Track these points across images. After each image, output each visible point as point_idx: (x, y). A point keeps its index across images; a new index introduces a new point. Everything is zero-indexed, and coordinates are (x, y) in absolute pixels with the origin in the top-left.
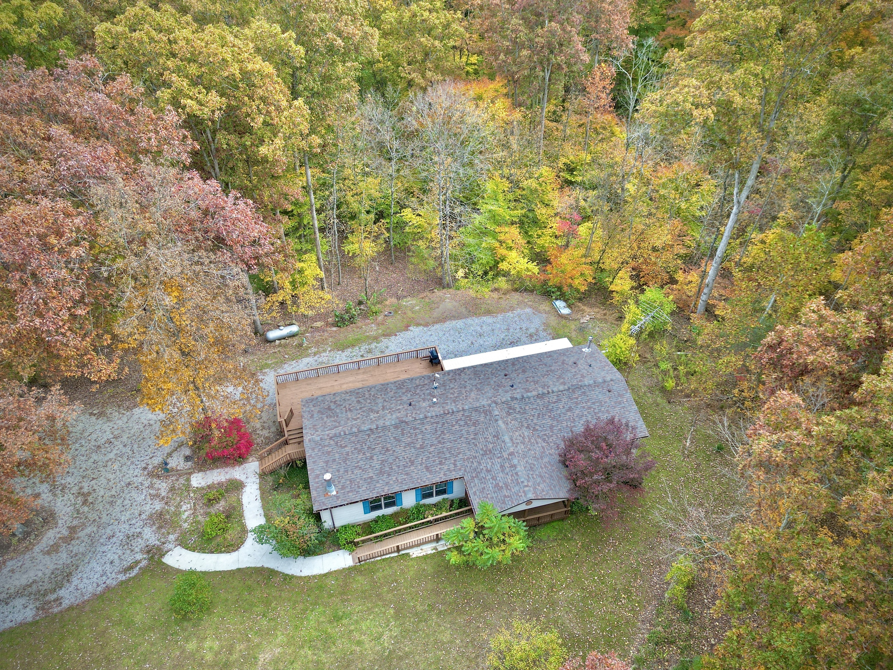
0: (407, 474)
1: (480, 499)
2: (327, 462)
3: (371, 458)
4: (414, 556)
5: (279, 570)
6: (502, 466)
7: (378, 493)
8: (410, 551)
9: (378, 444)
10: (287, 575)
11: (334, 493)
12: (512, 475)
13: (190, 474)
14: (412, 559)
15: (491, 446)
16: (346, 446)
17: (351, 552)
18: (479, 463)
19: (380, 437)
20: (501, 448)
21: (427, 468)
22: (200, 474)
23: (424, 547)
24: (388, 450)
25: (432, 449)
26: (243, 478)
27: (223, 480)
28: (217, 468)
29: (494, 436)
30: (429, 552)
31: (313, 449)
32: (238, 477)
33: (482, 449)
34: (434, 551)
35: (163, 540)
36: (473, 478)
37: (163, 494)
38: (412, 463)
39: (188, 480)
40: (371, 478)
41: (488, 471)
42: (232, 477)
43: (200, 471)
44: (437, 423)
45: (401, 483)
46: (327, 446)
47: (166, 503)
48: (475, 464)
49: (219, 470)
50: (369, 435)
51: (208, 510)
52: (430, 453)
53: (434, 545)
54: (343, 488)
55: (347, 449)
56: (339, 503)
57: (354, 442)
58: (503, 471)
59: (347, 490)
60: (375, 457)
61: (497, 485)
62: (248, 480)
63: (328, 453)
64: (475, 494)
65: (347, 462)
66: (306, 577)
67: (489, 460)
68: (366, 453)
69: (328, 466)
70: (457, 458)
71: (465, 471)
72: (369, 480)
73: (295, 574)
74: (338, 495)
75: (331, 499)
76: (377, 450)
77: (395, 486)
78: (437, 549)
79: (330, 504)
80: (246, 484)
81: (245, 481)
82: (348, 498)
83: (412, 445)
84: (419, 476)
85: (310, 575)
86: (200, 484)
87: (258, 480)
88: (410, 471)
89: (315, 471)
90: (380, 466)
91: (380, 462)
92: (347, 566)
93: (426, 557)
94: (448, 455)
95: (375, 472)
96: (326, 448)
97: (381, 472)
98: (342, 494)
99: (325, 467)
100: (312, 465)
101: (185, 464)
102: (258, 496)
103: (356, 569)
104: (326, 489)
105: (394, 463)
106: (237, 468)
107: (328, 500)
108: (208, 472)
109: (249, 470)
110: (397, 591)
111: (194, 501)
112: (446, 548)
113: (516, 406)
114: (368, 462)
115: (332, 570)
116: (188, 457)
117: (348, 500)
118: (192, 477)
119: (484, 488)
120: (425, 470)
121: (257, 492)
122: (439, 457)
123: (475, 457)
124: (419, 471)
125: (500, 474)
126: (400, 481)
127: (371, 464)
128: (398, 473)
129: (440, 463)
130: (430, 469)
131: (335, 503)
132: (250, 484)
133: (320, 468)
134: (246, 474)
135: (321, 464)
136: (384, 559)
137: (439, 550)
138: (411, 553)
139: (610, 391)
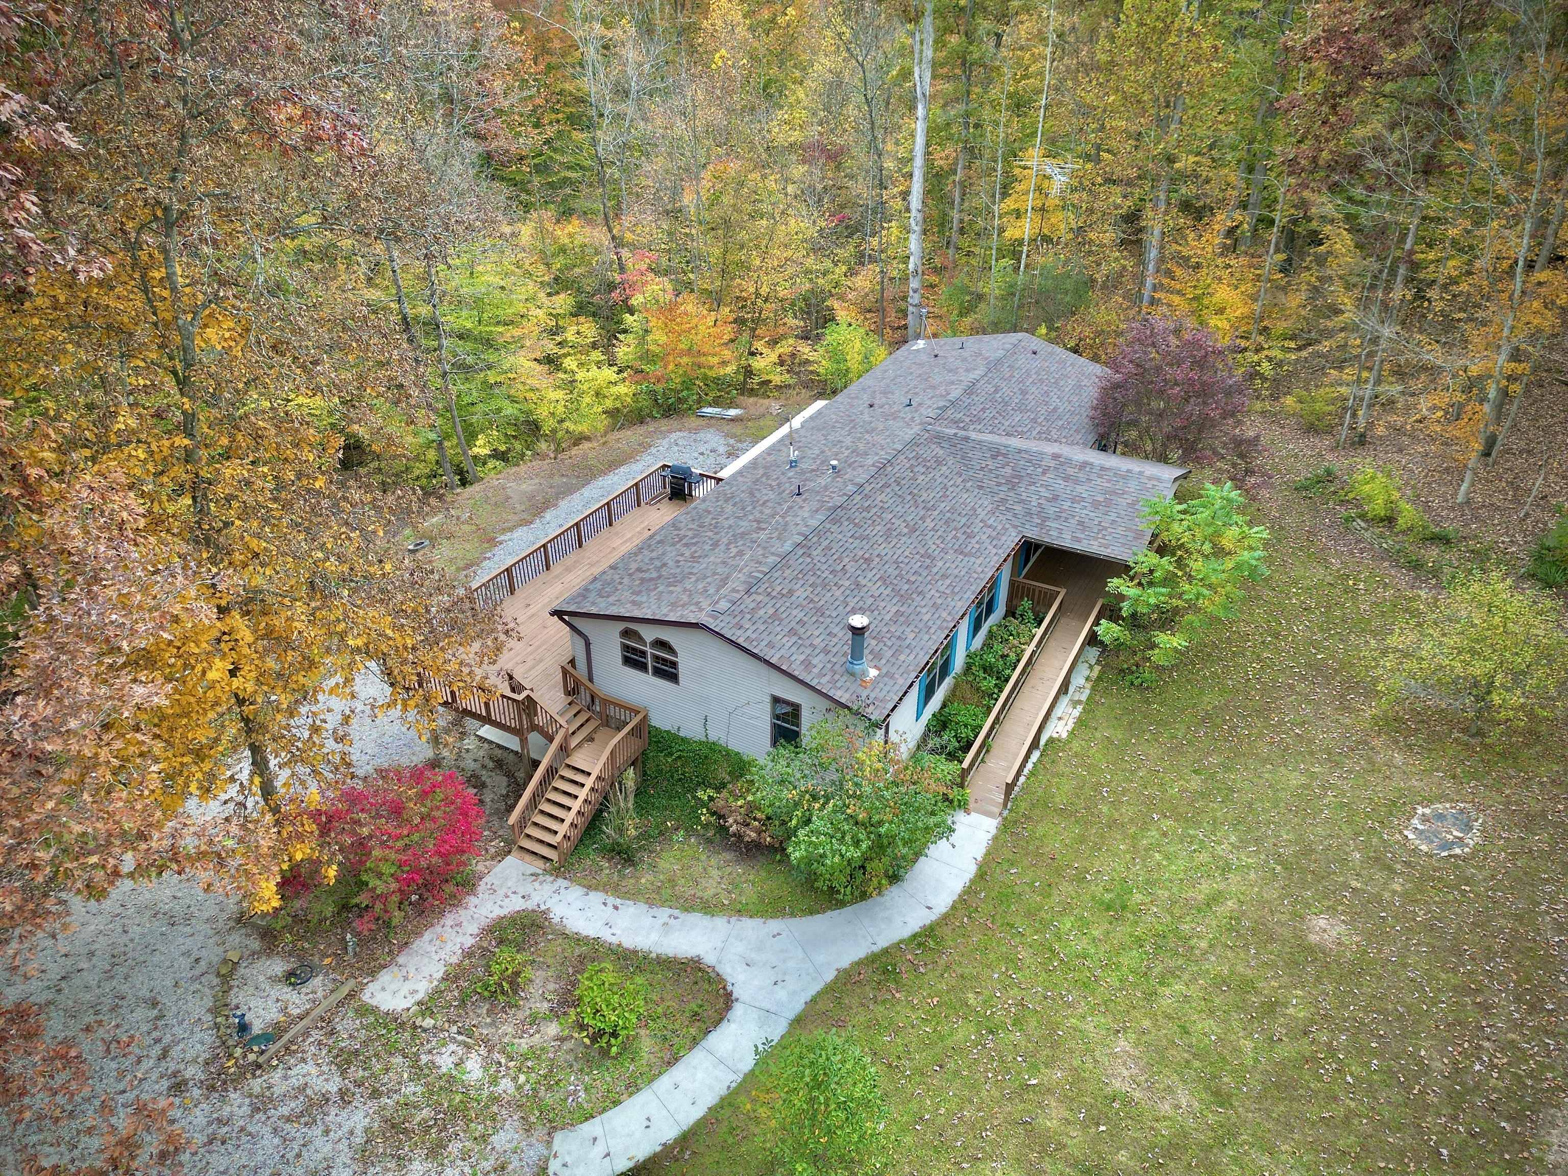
0: (945, 576)
1: (1096, 539)
3: (858, 584)
4: (1064, 735)
5: (883, 942)
6: (1066, 479)
8: (1051, 732)
9: (840, 559)
10: (914, 936)
11: (873, 673)
12: (1100, 476)
13: (353, 995)
14: (1068, 741)
15: (1008, 470)
16: (791, 591)
17: (963, 806)
18: (1021, 502)
19: (829, 548)
20: (1030, 461)
21: (960, 552)
22: (386, 977)
23: (1058, 711)
25: (930, 524)
26: (515, 904)
27: (471, 941)
28: (416, 934)
29: (994, 457)
30: (1075, 714)
31: (739, 627)
32: (498, 912)
33: (999, 484)
34: (1080, 708)
36: (1041, 526)
37: (333, 1087)
38: (930, 557)
39: (365, 1010)
40: (900, 613)
41: (1055, 498)
42: (484, 922)
43: (373, 972)
44: (887, 485)
46: (758, 608)
47: (375, 1094)
48: (1018, 508)
49: (427, 936)
50: (807, 555)
51: (521, 1015)
52: (935, 530)
53: (1065, 701)
54: (876, 655)
55: (801, 593)
57: (796, 578)
58: (1077, 482)
59: (889, 653)
60: (862, 581)
61: (1096, 505)
62: (536, 900)
63: (775, 616)
64: (1078, 540)
65: (828, 613)
66: (953, 907)
67: (1033, 488)
68: (841, 582)
69: (804, 637)
70: (980, 517)
71: (1015, 527)
72: (902, 619)
73: (928, 922)
74: (884, 671)
75: (881, 685)
76: (850, 568)
77: (952, 604)
78: (1079, 702)
79: (891, 694)
80: (543, 908)
81: (530, 905)
82: (905, 665)
83: (895, 533)
84: (966, 570)
85: (955, 897)
86: (415, 992)
87: (561, 882)
88: (943, 571)
89: (792, 658)
90: (889, 589)
91: (879, 583)
92: (994, 831)
93: (1080, 723)
94: (964, 520)
95: (895, 601)
96: (761, 612)
97: (904, 598)
98: (889, 665)
99: (800, 642)
100: (773, 651)
101: (304, 990)
102: (611, 900)
103: (1015, 822)
104: (852, 674)
105: (904, 573)
106: (472, 900)
107: (877, 690)
108: (401, 960)
109: (509, 884)
110: (1124, 795)
111: (454, 1029)
112: (1088, 692)
113: (959, 416)
114: (862, 594)
115: (980, 859)
116: (291, 974)
117: (911, 668)
118: (366, 997)
119: (1081, 523)
120: (961, 557)
121: (596, 897)
122: (955, 529)
123: (1003, 501)
124: (956, 563)
125: (1079, 489)
126: (947, 591)
127: (870, 593)
128: (929, 583)
129: (969, 536)
130: (966, 551)
131: (897, 687)
132: (553, 900)
133: (794, 649)
134: (514, 893)
135: (788, 642)
136: (1032, 773)
137: (1084, 698)
138: (1055, 735)
139: (1035, 353)
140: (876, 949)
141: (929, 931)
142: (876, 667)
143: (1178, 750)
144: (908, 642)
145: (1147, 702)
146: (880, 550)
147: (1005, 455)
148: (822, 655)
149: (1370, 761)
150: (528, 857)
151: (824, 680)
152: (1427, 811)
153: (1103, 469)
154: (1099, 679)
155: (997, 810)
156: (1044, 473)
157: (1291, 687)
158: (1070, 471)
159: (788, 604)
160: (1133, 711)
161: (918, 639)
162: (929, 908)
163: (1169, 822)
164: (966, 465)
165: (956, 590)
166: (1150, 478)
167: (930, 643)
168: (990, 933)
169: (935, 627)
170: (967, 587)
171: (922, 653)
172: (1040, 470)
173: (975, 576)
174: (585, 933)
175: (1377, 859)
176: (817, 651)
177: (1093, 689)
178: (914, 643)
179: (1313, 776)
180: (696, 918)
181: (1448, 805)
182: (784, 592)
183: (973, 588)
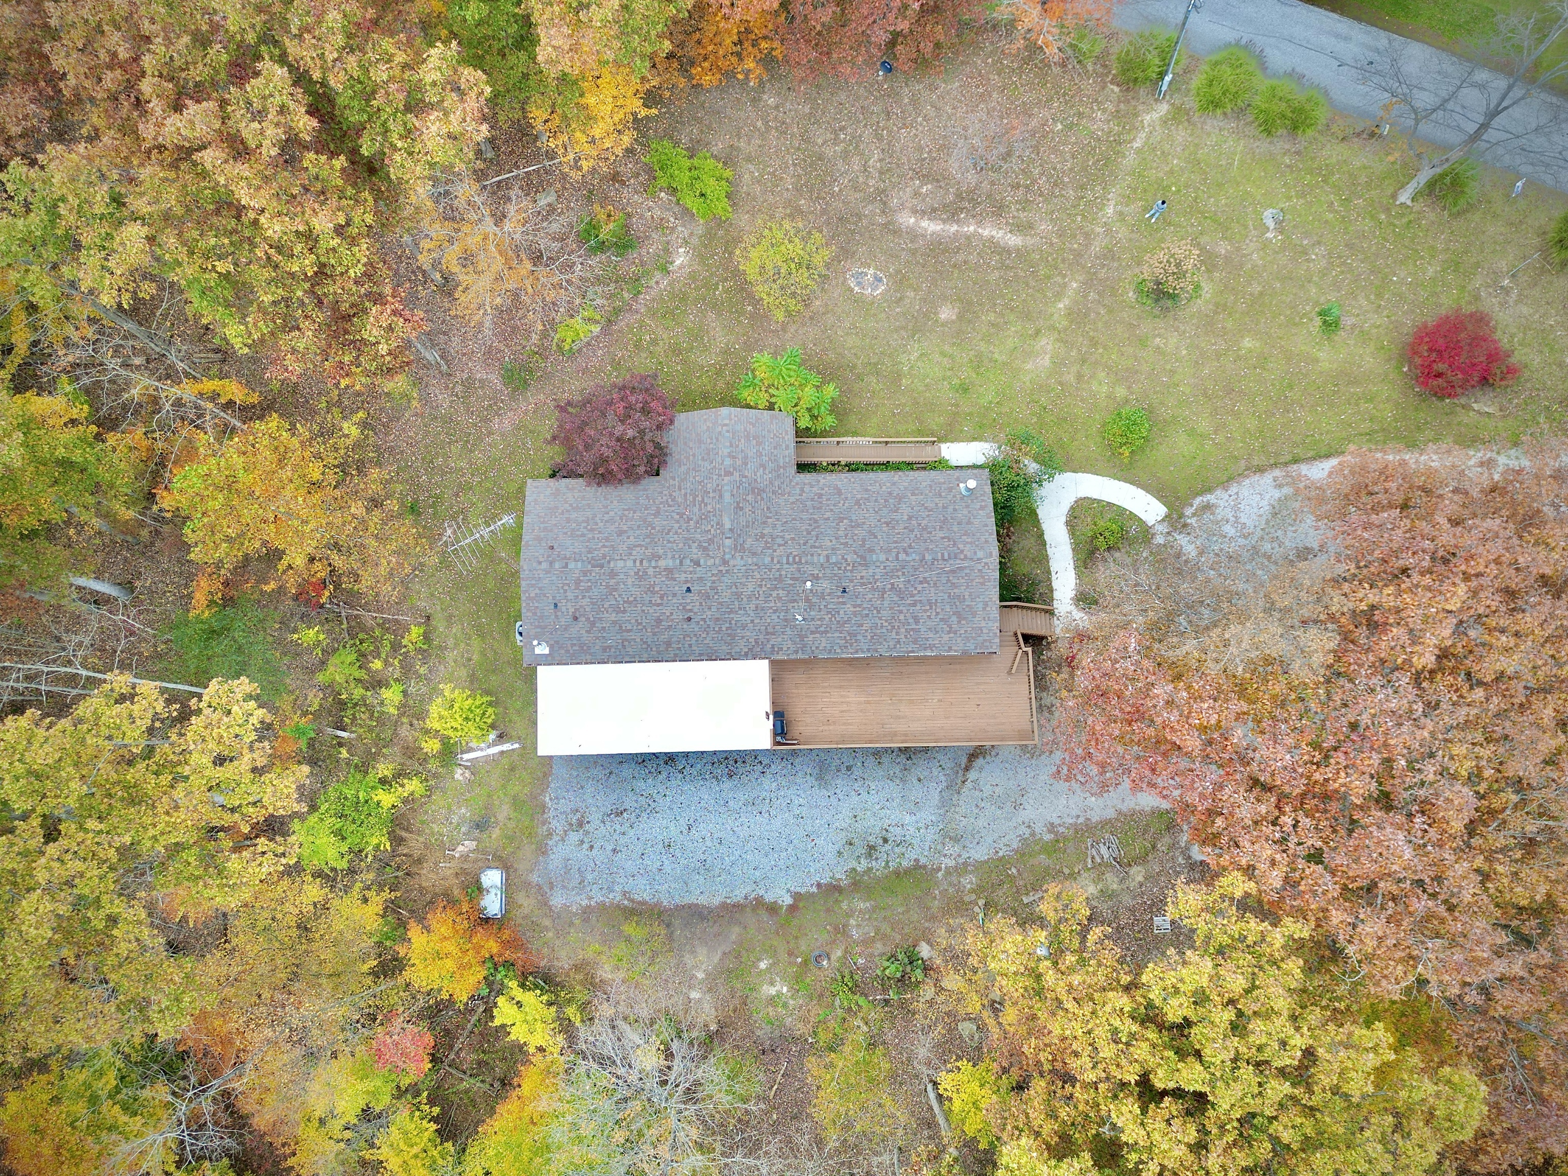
0: (867, 490)
2: (969, 523)
3: (910, 518)
6: (746, 464)
9: (898, 533)
11: (961, 486)
12: (737, 446)
15: (749, 498)
16: (942, 538)
18: (771, 483)
19: (896, 542)
20: (738, 487)
21: (839, 493)
24: (887, 524)
25: (828, 514)
26: (1077, 612)
31: (987, 542)
32: (1083, 615)
33: (762, 499)
36: (784, 468)
38: (857, 503)
40: (913, 495)
41: (763, 466)
42: (1091, 617)
44: (813, 547)
45: (875, 482)
46: (967, 542)
50: (910, 546)
52: (831, 510)
55: (941, 534)
57: (931, 541)
58: (746, 457)
59: (945, 485)
60: (906, 517)
61: (759, 444)
62: (1069, 607)
63: (965, 534)
64: (787, 447)
65: (942, 518)
67: (759, 480)
68: (916, 525)
69: (967, 517)
70: (798, 498)
71: (791, 480)
74: (957, 483)
79: (967, 475)
84: (852, 485)
87: (1055, 606)
88: (862, 493)
89: (985, 514)
90: (899, 506)
91: (899, 512)
92: (948, 445)
93: (855, 435)
94: (809, 503)
95: (907, 500)
96: (970, 539)
97: (901, 497)
98: (950, 483)
99: (972, 517)
100: (987, 522)
102: (1054, 579)
105: (882, 506)
110: (895, 403)
114: (915, 514)
115: (966, 443)
119: (775, 448)
120: (843, 491)
121: (1055, 585)
122: (822, 502)
123: (774, 492)
124: (851, 491)
125: (750, 455)
126: (878, 485)
127: (912, 511)
128: (878, 494)
129: (822, 495)
130: (836, 491)
131: (961, 475)
132: (1066, 602)
133: (978, 517)
134: (1072, 619)
142: (958, 486)
144: (930, 483)
146: (874, 523)
147: (738, 503)
148: (970, 507)
151: (985, 498)
152: (857, 288)
156: (746, 477)
158: (739, 463)
159: (953, 534)
161: (924, 481)
163: (903, 383)
167: (922, 476)
169: (908, 479)
170: (867, 479)
171: (931, 476)
172: (743, 480)
173: (853, 480)
174: (1074, 576)
175: (897, 302)
176: (969, 510)
178: (928, 481)
181: (850, 282)
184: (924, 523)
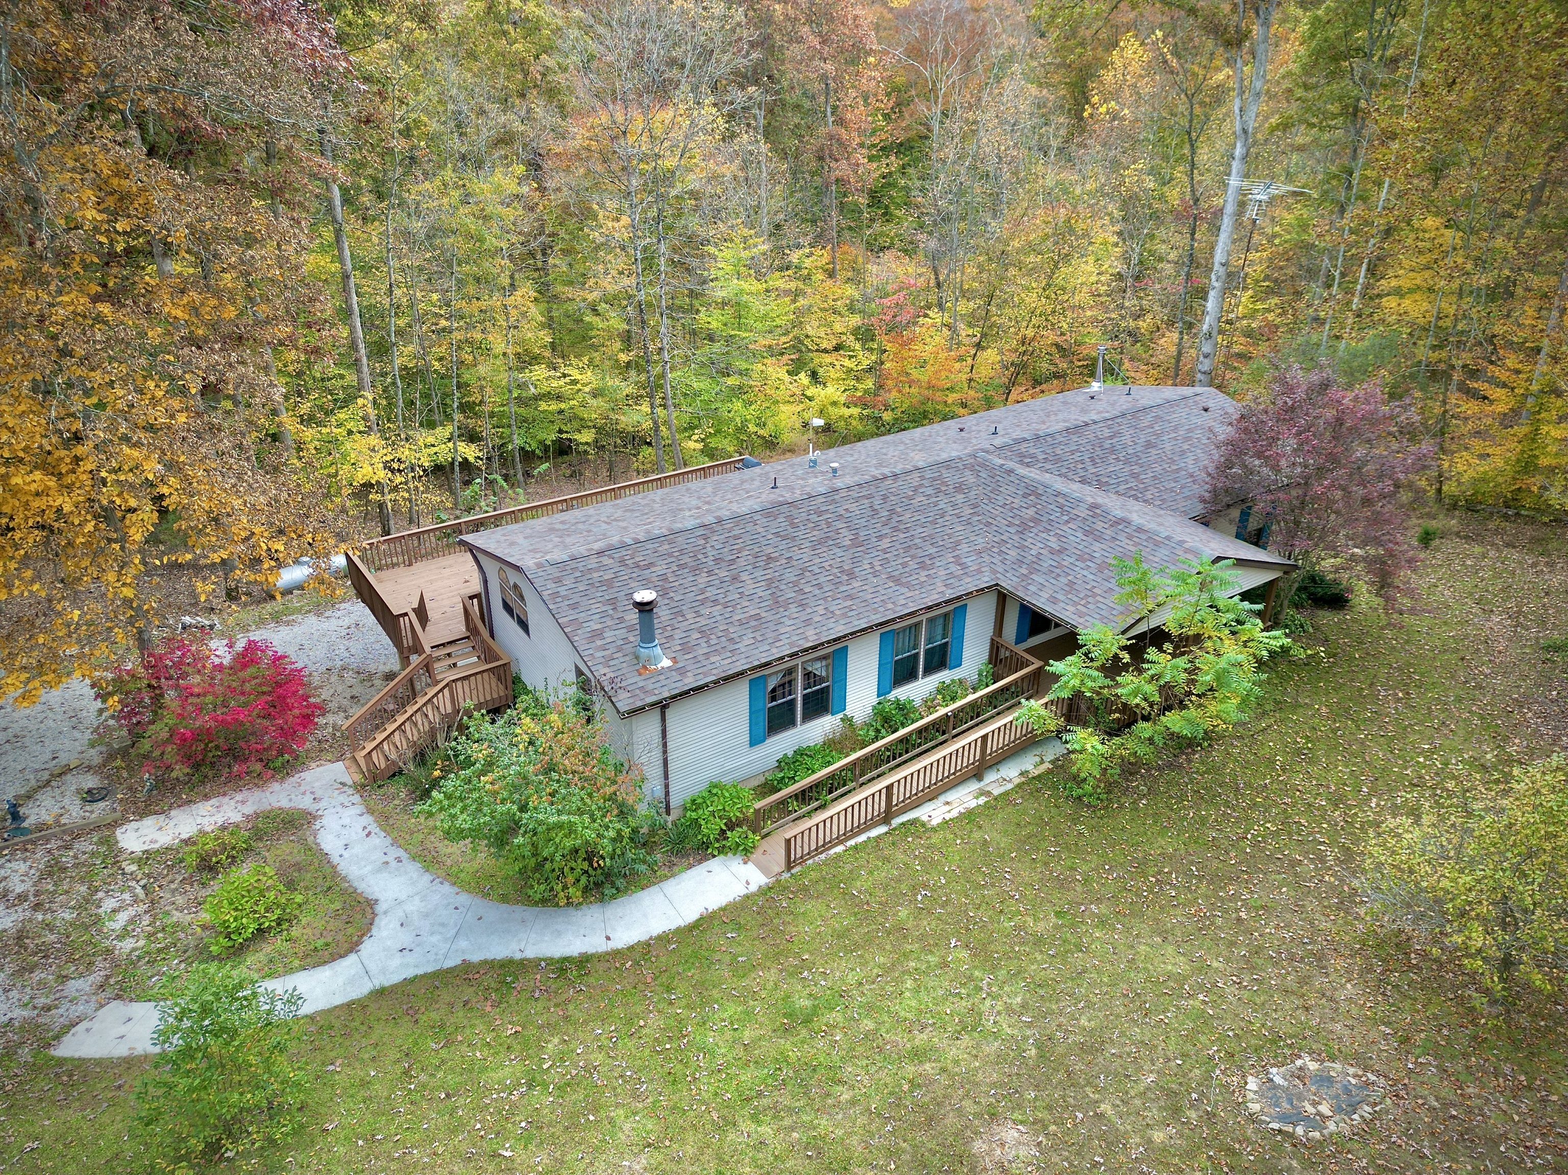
0: (851, 597)
1: (1075, 604)
2: (612, 601)
3: (736, 578)
4: (935, 822)
5: (529, 953)
6: (1088, 533)
7: (791, 645)
8: (922, 813)
9: (740, 550)
10: (564, 959)
11: (666, 663)
12: (1130, 537)
13: (115, 824)
14: (934, 830)
15: (1031, 512)
16: (652, 564)
17: (746, 851)
18: (1023, 547)
19: (737, 537)
20: (1061, 506)
21: (897, 581)
22: (149, 823)
23: (951, 796)
24: (771, 559)
25: (885, 544)
26: (305, 803)
27: (236, 817)
28: (207, 797)
29: (1025, 496)
30: (973, 804)
31: (558, 580)
32: (285, 803)
33: (1010, 525)
34: (982, 800)
35: (41, 1001)
36: (1025, 577)
37: (21, 888)
38: (851, 575)
39: (109, 842)
40: (757, 617)
42: (266, 808)
43: (143, 814)
44: (870, 497)
45: (845, 615)
46: (597, 570)
47: (39, 907)
48: (1013, 553)
49: (214, 801)
50: (706, 538)
52: (885, 551)
53: (974, 786)
54: (686, 648)
55: (660, 569)
56: (690, 682)
57: (670, 555)
58: (1098, 538)
59: (703, 649)
60: (744, 576)
61: (1102, 567)
62: (322, 805)
63: (609, 583)
65: (672, 594)
66: (631, 948)
67: (1044, 535)
68: (717, 571)
69: (620, 609)
70: (958, 552)
71: (994, 572)
72: (753, 623)
73: (591, 950)
74: (680, 665)
75: (662, 677)
76: (741, 562)
77: (832, 625)
78: (988, 793)
79: (666, 688)
80: (320, 813)
81: (312, 808)
82: (710, 667)
83: (831, 543)
84: (885, 597)
85: (644, 938)
86: (156, 841)
87: (357, 798)
88: (854, 591)
89: (585, 625)
90: (769, 592)
91: (763, 583)
92: (753, 888)
93: (969, 816)
94: (933, 550)
95: (762, 605)
96: (595, 575)
97: (777, 603)
98: (693, 661)
99: (611, 612)
100: (572, 612)
101: (88, 808)
102: (374, 828)
103: (786, 888)
104: (637, 658)
105: (803, 581)
106: (276, 786)
107: (653, 680)
108: (173, 813)
109: (317, 784)
110: (942, 907)
111: (142, 883)
112: (1010, 786)
113: (1032, 451)
114: (731, 588)
115: (710, 910)
116: (89, 791)
117: (714, 672)
118: (118, 832)
119: (1071, 584)
120: (891, 584)
121: (368, 819)
122: (911, 556)
123: (1002, 542)
124: (879, 588)
125: (1097, 546)
126: (838, 612)
127: (740, 590)
128: (825, 599)
129: (922, 566)
130: (904, 580)
131: (678, 684)
132: (334, 810)
133: (598, 616)
134: (312, 793)
135: (597, 608)
136: (856, 848)
137: (996, 792)
138: (925, 818)
139: (1206, 410)
140: (518, 956)
141: (583, 962)
142: (674, 660)
143: (1062, 884)
144: (737, 646)
145: (1075, 821)
146: (796, 553)
147: (1039, 496)
148: (625, 630)
149: (1304, 981)
150: (354, 768)
151: (599, 654)
152: (1313, 1066)
153: (1139, 529)
154: (1038, 778)
155: (777, 869)
156: (1067, 522)
157: (1294, 863)
158: (1099, 525)
159: (634, 575)
160: (1047, 824)
161: (752, 647)
162: (608, 938)
163: (964, 954)
164: (990, 499)
165: (850, 614)
166: (1187, 551)
167: (764, 655)
168: (641, 987)
169: (787, 641)
170: (866, 614)
171: (744, 661)
172: (1066, 518)
173: (890, 606)
174: (323, 846)
175: (1171, 1094)
176: (623, 625)
177: (1019, 786)
178: (743, 650)
179: (1203, 968)
180: (413, 869)
181: (1351, 1071)
182: (642, 563)
183: (874, 617)
184: (703, 579)
